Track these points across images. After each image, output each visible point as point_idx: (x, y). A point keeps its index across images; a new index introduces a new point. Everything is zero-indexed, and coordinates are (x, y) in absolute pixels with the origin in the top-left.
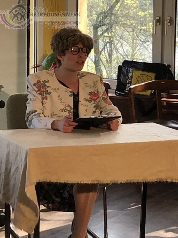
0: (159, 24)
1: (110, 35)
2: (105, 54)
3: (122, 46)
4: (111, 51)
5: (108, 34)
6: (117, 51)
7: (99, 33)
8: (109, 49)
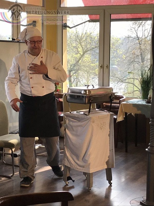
0: (102, 68)
1: (76, 75)
2: (74, 84)
3: (82, 80)
4: (77, 83)
5: (76, 74)
6: (80, 82)
7: (71, 74)
8: (76, 82)
